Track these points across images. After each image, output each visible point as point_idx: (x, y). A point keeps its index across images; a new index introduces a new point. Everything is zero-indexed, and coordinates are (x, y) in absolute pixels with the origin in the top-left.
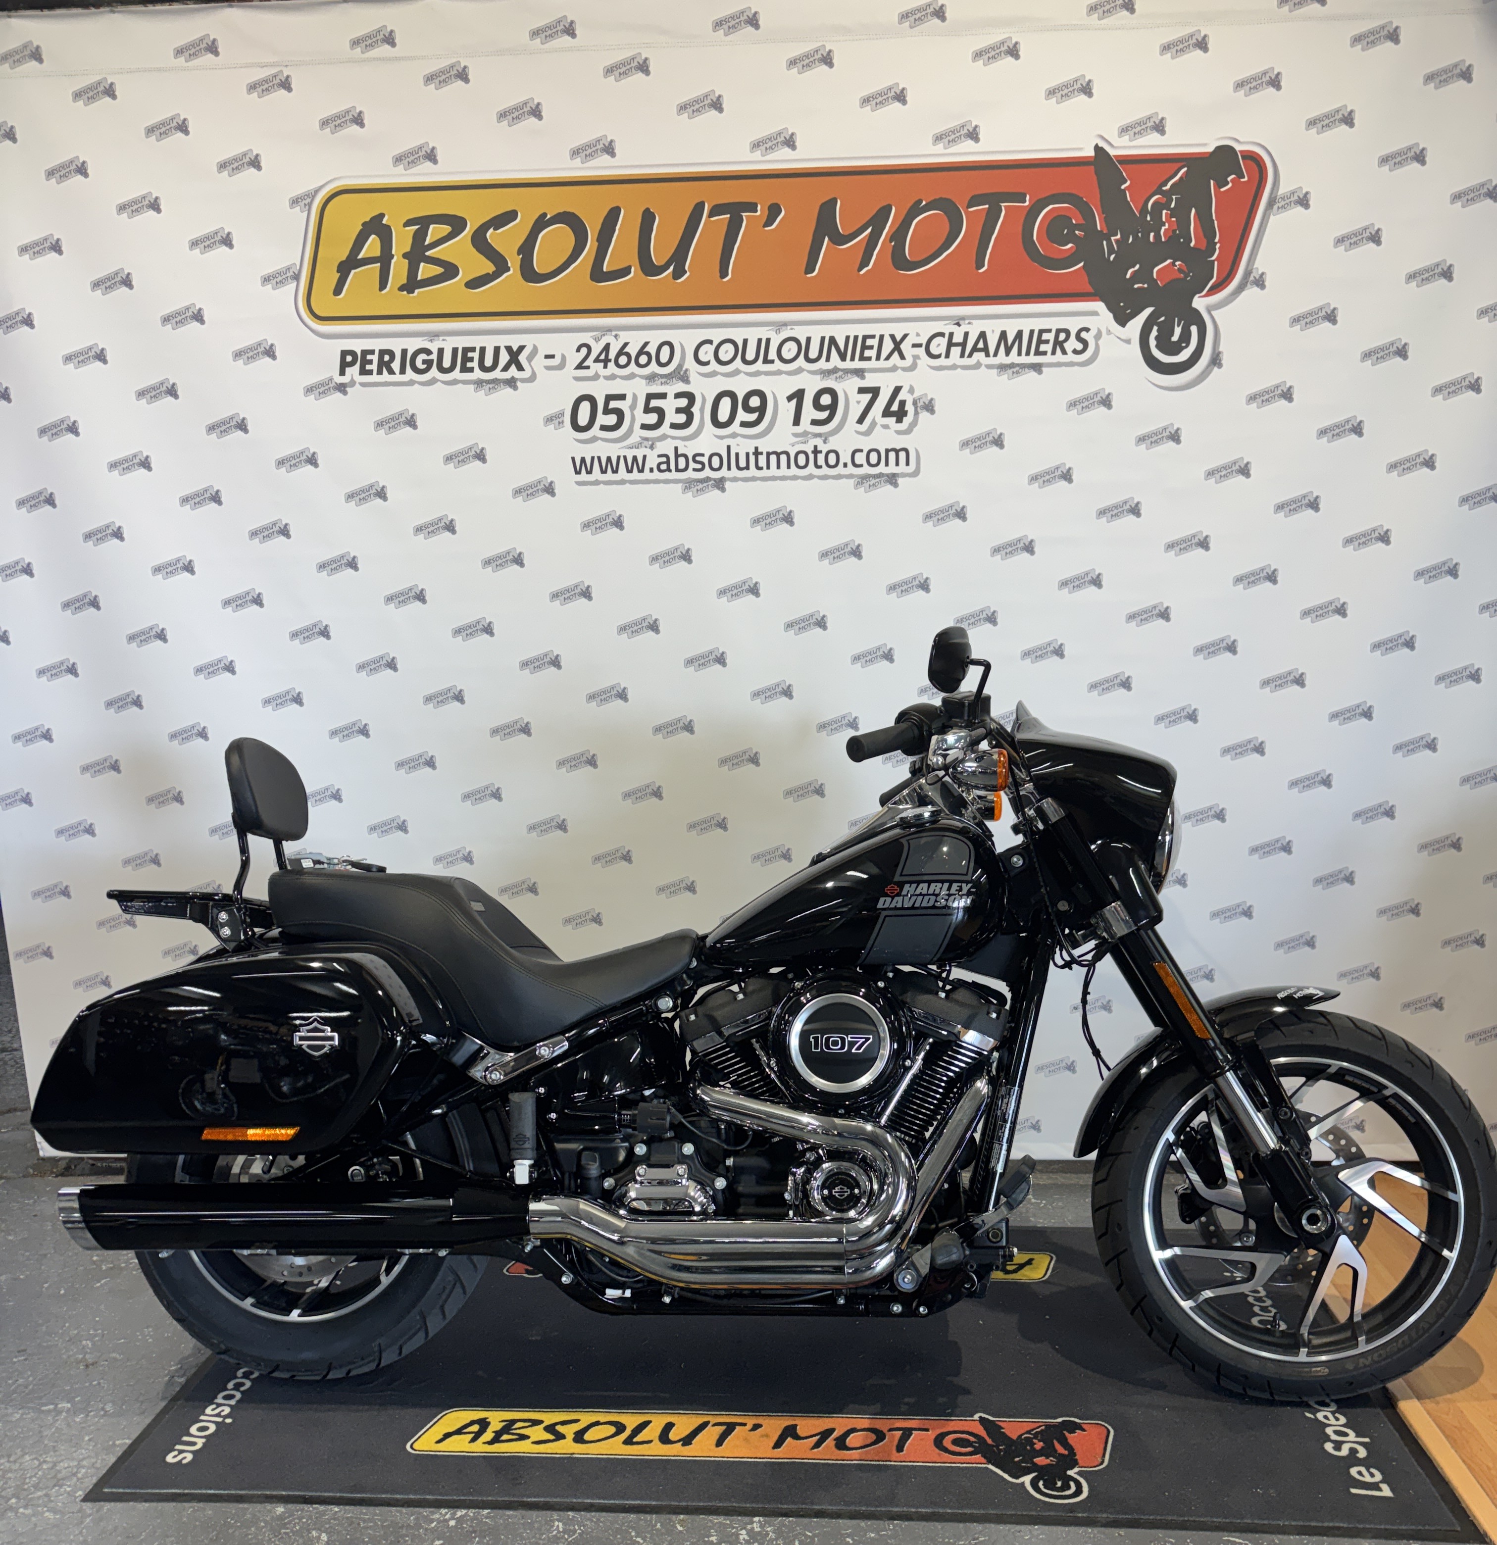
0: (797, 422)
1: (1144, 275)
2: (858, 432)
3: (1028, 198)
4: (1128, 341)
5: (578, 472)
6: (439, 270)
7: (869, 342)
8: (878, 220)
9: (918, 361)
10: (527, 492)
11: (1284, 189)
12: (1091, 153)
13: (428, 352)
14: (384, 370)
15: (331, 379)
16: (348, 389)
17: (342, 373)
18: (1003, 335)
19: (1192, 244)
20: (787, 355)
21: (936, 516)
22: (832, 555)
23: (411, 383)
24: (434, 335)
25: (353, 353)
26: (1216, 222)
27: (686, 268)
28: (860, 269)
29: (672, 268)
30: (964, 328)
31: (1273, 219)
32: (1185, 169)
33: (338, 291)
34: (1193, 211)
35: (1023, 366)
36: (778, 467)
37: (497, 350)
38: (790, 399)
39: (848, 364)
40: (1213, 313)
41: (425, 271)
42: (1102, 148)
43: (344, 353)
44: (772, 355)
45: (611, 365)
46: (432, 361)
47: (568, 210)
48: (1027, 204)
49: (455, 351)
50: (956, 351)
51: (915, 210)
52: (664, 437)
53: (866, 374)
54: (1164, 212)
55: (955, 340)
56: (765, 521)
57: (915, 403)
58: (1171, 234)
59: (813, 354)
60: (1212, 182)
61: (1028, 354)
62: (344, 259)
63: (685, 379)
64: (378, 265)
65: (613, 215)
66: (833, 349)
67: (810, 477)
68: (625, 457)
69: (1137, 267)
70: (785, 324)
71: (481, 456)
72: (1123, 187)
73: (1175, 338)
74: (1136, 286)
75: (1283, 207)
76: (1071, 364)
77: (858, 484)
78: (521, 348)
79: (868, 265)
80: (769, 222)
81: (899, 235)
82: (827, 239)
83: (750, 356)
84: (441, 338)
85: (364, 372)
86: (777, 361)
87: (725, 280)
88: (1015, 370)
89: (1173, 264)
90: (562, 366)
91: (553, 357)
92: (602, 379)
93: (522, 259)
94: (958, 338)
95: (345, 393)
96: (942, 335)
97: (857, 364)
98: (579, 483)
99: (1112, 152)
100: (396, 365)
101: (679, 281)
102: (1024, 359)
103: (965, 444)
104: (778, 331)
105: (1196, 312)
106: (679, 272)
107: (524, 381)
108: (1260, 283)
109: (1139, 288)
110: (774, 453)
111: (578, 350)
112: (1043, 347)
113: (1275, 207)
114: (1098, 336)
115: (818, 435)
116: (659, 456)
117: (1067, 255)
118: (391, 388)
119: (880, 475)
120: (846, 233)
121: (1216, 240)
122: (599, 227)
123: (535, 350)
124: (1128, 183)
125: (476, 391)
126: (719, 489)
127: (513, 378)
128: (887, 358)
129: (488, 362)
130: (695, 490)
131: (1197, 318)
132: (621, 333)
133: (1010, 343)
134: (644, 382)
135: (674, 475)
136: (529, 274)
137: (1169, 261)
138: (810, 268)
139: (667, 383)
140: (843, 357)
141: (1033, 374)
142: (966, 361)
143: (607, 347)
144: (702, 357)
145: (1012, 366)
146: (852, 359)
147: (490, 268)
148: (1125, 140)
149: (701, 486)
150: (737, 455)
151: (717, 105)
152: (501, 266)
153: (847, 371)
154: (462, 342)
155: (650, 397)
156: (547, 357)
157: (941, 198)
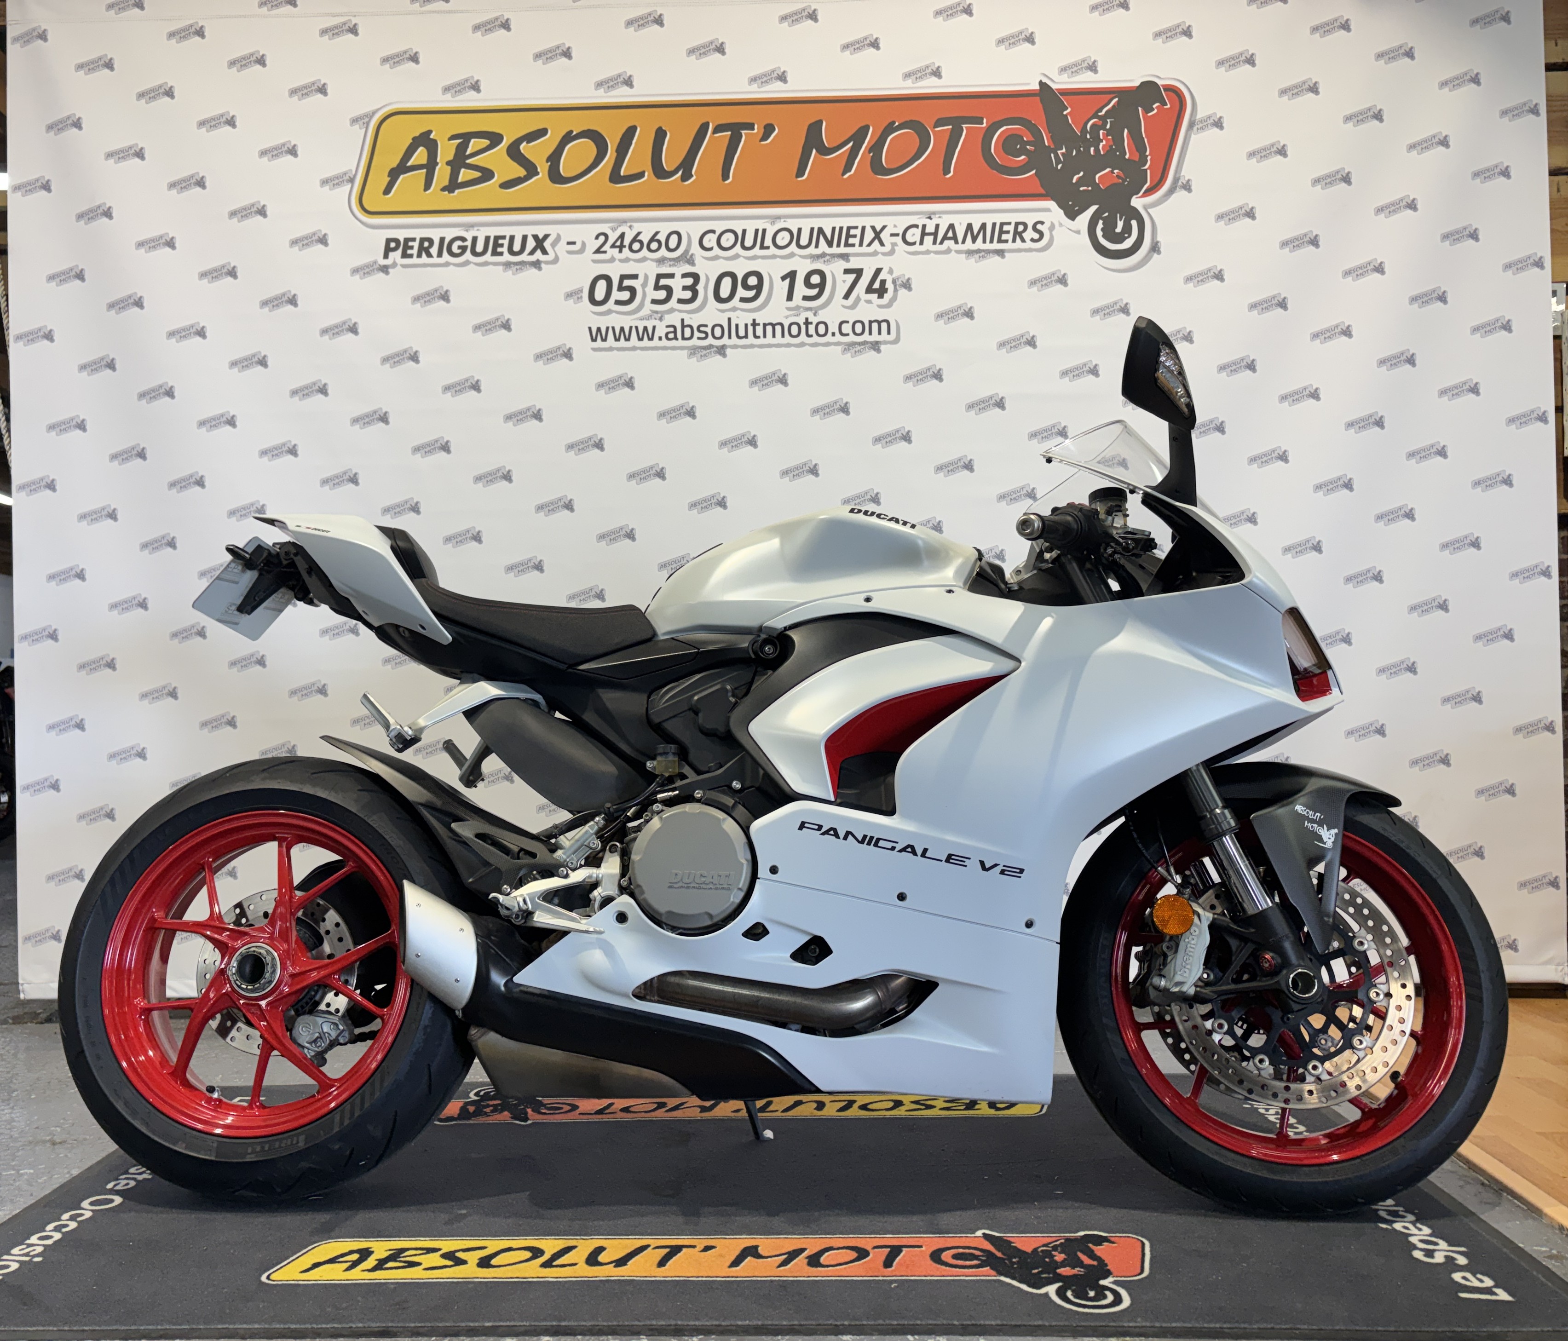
0: (790, 297)
1: (1088, 179)
2: (844, 306)
3: (985, 121)
4: (1078, 232)
5: (594, 340)
6: (477, 174)
7: (852, 232)
8: (859, 137)
9: (896, 248)
10: (547, 356)
11: (1200, 115)
12: (1037, 87)
13: (463, 239)
14: (424, 255)
15: (375, 262)
16: (390, 270)
17: (386, 256)
18: (970, 227)
19: (1127, 157)
20: (780, 242)
21: (916, 377)
22: (823, 411)
23: (447, 264)
24: (469, 226)
25: (397, 241)
26: (1146, 140)
27: (693, 172)
28: (844, 174)
29: (680, 173)
30: (935, 221)
31: (1193, 136)
32: (1117, 99)
33: (387, 191)
34: (1126, 131)
35: (988, 252)
36: (774, 336)
37: (525, 238)
38: (783, 278)
39: (835, 250)
40: (1149, 210)
41: (465, 175)
42: (1045, 83)
43: (389, 241)
44: (768, 242)
45: (626, 250)
46: (466, 247)
47: (592, 128)
48: (984, 125)
49: (487, 239)
50: (929, 239)
51: (890, 128)
52: (672, 310)
53: (851, 258)
54: (1101, 132)
55: (927, 231)
56: (762, 382)
57: (894, 282)
58: (1108, 148)
59: (804, 241)
60: (1140, 109)
61: (992, 241)
62: (394, 165)
63: (691, 262)
64: (424, 171)
65: (631, 131)
66: (821, 238)
67: (802, 344)
68: (637, 328)
69: (1082, 174)
70: (779, 218)
71: (506, 326)
72: (1065, 113)
73: (1119, 229)
74: (1082, 189)
75: (1202, 128)
76: (1030, 250)
77: (845, 351)
78: (546, 236)
79: (850, 171)
80: (765, 137)
81: (877, 148)
82: (814, 151)
83: (749, 242)
84: (476, 228)
85: (405, 255)
86: (772, 247)
87: (727, 182)
88: (981, 255)
89: (1112, 172)
90: (582, 250)
91: (574, 243)
92: (617, 261)
93: (550, 166)
94: (930, 229)
95: (387, 273)
96: (917, 226)
97: (842, 250)
98: (594, 350)
99: (1054, 86)
100: (434, 251)
101: (687, 183)
102: (988, 246)
103: (940, 316)
104: (773, 223)
105: (1135, 210)
106: (686, 176)
107: (547, 263)
108: (1187, 187)
109: (1084, 190)
110: (770, 324)
111: (597, 238)
112: (1004, 237)
113: (1195, 128)
114: (1052, 228)
115: (810, 309)
116: (668, 326)
117: (1022, 164)
118: (429, 269)
119: (864, 343)
120: (831, 146)
121: (1148, 153)
122: (618, 140)
123: (558, 238)
124: (1069, 110)
125: (505, 271)
126: (720, 354)
127: (538, 260)
128: (869, 245)
129: (517, 247)
130: (699, 355)
131: (1135, 214)
132: (634, 224)
133: (975, 232)
134: (654, 264)
135: (680, 343)
136: (556, 177)
137: (1108, 170)
138: (800, 172)
139: (674, 265)
140: (830, 244)
141: (997, 258)
142: (938, 247)
143: (622, 236)
144: (706, 243)
145: (978, 251)
146: (838, 245)
147: (522, 172)
148: (1064, 77)
149: (704, 352)
150: (737, 326)
151: (721, 49)
152: (531, 170)
153: (833, 256)
154: (493, 232)
155: (659, 277)
156: (569, 243)
157: (911, 121)
